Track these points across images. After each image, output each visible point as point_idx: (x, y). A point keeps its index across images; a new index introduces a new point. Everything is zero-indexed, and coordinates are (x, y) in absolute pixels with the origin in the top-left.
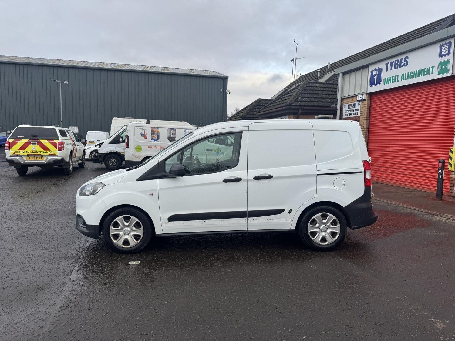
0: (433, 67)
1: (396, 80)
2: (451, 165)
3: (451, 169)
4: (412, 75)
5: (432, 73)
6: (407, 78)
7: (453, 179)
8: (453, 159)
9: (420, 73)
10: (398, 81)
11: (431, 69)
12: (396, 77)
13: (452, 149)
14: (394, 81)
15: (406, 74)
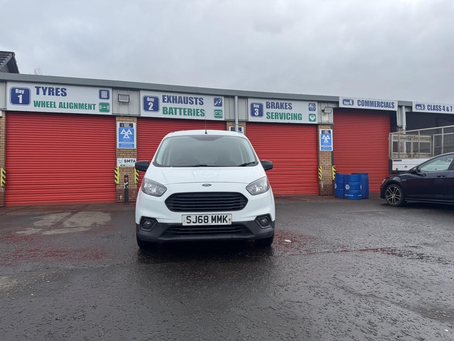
0: (94, 105)
1: (53, 106)
2: (117, 180)
3: (117, 183)
4: (72, 106)
5: (94, 109)
6: (66, 106)
7: (119, 190)
8: (118, 176)
9: (81, 106)
10: (55, 107)
11: (93, 106)
12: (53, 103)
13: (116, 168)
14: (49, 106)
15: (64, 103)
